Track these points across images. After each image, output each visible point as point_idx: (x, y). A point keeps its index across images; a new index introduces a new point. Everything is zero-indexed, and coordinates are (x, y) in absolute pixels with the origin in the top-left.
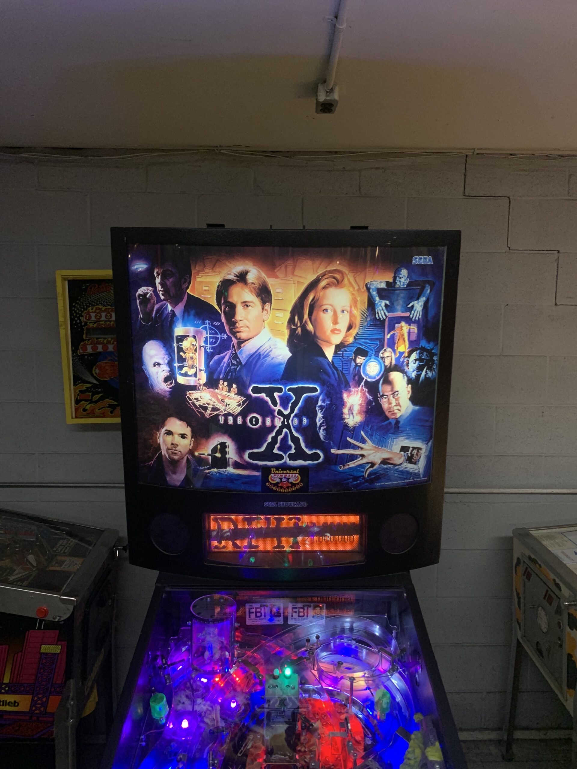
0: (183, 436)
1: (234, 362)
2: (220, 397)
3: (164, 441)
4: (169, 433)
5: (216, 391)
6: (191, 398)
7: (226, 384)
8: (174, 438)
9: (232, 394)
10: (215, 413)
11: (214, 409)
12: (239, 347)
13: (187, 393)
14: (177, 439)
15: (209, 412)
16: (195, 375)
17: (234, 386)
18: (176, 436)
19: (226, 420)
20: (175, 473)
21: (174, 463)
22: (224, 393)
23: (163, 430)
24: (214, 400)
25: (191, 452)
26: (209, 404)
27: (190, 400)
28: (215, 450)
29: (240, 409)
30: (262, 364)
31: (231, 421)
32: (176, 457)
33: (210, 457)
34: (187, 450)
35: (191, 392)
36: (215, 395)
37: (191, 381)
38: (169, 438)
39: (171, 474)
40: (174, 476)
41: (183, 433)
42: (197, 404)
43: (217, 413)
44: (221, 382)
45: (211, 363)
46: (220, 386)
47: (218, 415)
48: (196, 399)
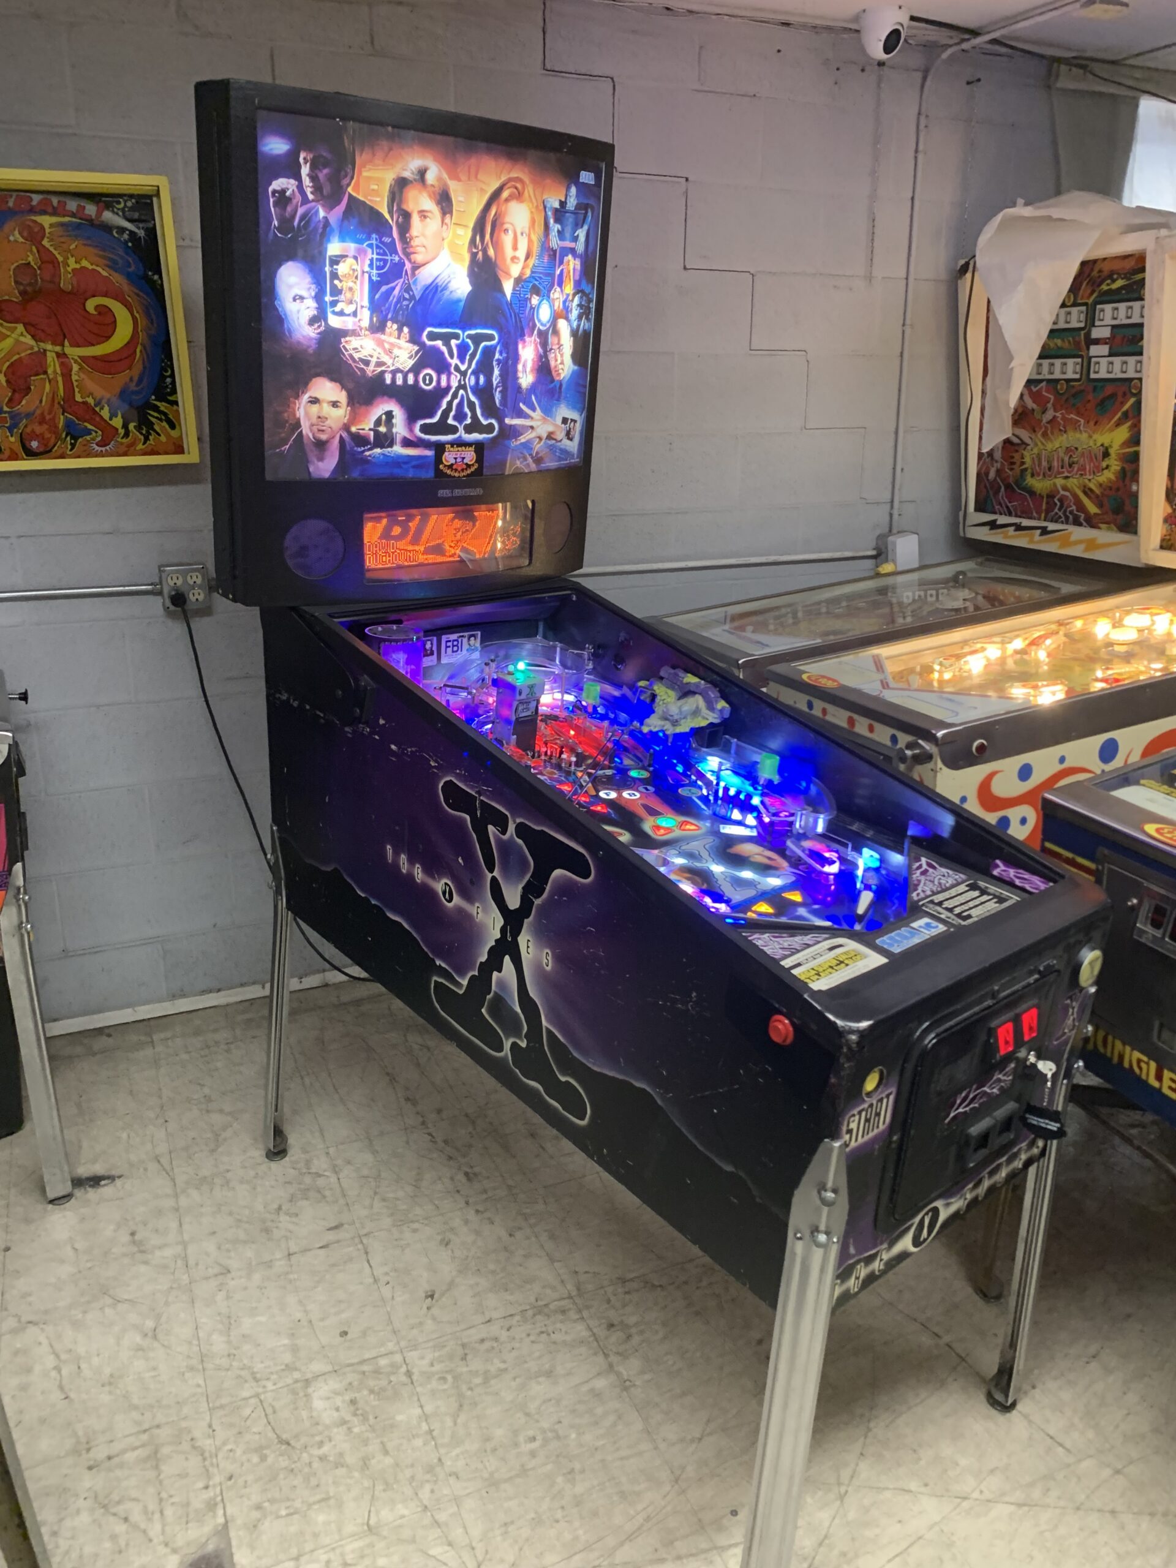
0: (335, 404)
1: (407, 296)
2: (387, 346)
3: (307, 414)
4: (315, 401)
5: (383, 337)
6: (348, 347)
7: (395, 326)
8: (321, 409)
9: (402, 342)
10: (379, 369)
11: (380, 364)
12: (413, 274)
13: (343, 340)
14: (327, 409)
15: (371, 367)
16: (355, 314)
17: (406, 330)
18: (325, 405)
19: (394, 380)
20: (321, 459)
21: (321, 445)
22: (393, 340)
23: (305, 398)
24: (379, 350)
25: (346, 428)
26: (371, 356)
27: (346, 350)
28: (378, 422)
29: (411, 363)
30: (439, 300)
31: (399, 381)
32: (324, 437)
33: (372, 433)
34: (340, 425)
35: (348, 339)
36: (380, 343)
37: (348, 323)
38: (315, 409)
39: (315, 461)
40: (320, 464)
41: (334, 399)
42: (356, 356)
43: (383, 368)
44: (389, 324)
45: (377, 296)
46: (388, 330)
47: (383, 372)
48: (354, 349)
